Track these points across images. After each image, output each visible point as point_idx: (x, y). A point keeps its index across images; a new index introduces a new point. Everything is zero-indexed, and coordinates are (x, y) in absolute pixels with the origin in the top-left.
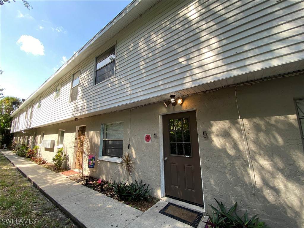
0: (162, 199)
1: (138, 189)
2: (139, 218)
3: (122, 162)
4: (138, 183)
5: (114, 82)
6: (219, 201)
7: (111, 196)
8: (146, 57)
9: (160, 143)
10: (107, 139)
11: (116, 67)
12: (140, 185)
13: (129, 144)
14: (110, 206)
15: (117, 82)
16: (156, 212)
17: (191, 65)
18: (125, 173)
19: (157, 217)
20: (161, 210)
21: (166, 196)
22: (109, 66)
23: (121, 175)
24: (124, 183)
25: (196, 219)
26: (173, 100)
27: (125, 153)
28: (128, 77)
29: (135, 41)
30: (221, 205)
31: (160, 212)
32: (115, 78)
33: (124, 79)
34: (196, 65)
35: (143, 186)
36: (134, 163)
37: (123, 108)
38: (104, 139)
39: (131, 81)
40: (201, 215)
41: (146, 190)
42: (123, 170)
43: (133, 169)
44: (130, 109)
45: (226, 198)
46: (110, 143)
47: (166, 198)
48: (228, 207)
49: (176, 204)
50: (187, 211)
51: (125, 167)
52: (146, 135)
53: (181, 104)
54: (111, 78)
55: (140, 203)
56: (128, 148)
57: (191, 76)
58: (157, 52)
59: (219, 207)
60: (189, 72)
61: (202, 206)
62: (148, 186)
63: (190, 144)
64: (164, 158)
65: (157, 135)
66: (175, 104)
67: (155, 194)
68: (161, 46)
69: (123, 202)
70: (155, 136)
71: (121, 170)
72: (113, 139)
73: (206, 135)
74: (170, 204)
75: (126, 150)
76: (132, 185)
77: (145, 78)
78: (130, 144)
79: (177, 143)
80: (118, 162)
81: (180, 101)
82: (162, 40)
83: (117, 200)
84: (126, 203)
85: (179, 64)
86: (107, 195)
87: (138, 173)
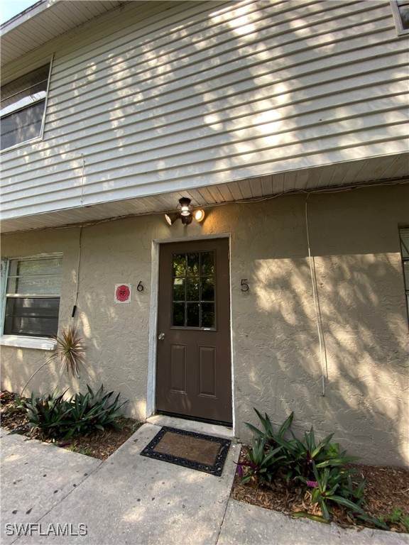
0: (148, 420)
1: (93, 407)
2: (90, 477)
3: (56, 348)
4: (95, 392)
5: (40, 151)
6: (262, 413)
7: (21, 430)
8: (127, 101)
9: (151, 303)
10: (17, 295)
11: (46, 115)
12: (98, 397)
13: (75, 307)
14: (13, 458)
15: (48, 153)
16: (133, 455)
17: (231, 133)
18: (61, 372)
19: (135, 467)
20: (146, 448)
21: (158, 412)
22: (29, 112)
23: (53, 376)
24: (56, 396)
25: (219, 456)
26: (185, 210)
27: (65, 326)
28: (79, 144)
29: (102, 61)
30: (266, 421)
31: (143, 453)
32: (42, 143)
33: (67, 147)
34: (241, 134)
35: (106, 397)
36: (85, 349)
37: (62, 222)
38: (8, 295)
39: (85, 154)
40: (227, 445)
41: (112, 407)
42: (57, 365)
43: (83, 362)
44: (83, 224)
45: (275, 405)
46: (27, 304)
47: (157, 416)
48: (277, 423)
49: (178, 427)
50: (199, 440)
51: (63, 359)
52: (120, 285)
53: (202, 223)
54: (31, 142)
55: (97, 437)
56: (73, 316)
57: (229, 157)
58: (155, 92)
59: (261, 424)
60: (225, 148)
61: (229, 425)
62: (118, 397)
63: (213, 304)
64: (158, 335)
65: (146, 287)
66: (188, 220)
67: (133, 412)
68: (167, 81)
69: (52, 442)
70: (141, 288)
71: (52, 366)
72: (34, 295)
73: (246, 287)
74: (165, 429)
75: (67, 320)
76: (79, 399)
77: (121, 149)
78: (78, 306)
79: (186, 302)
80: (44, 347)
81: (199, 215)
82: (168, 68)
83: (36, 438)
84: (61, 443)
85: (205, 128)
86: (11, 428)
87: (95, 369)
